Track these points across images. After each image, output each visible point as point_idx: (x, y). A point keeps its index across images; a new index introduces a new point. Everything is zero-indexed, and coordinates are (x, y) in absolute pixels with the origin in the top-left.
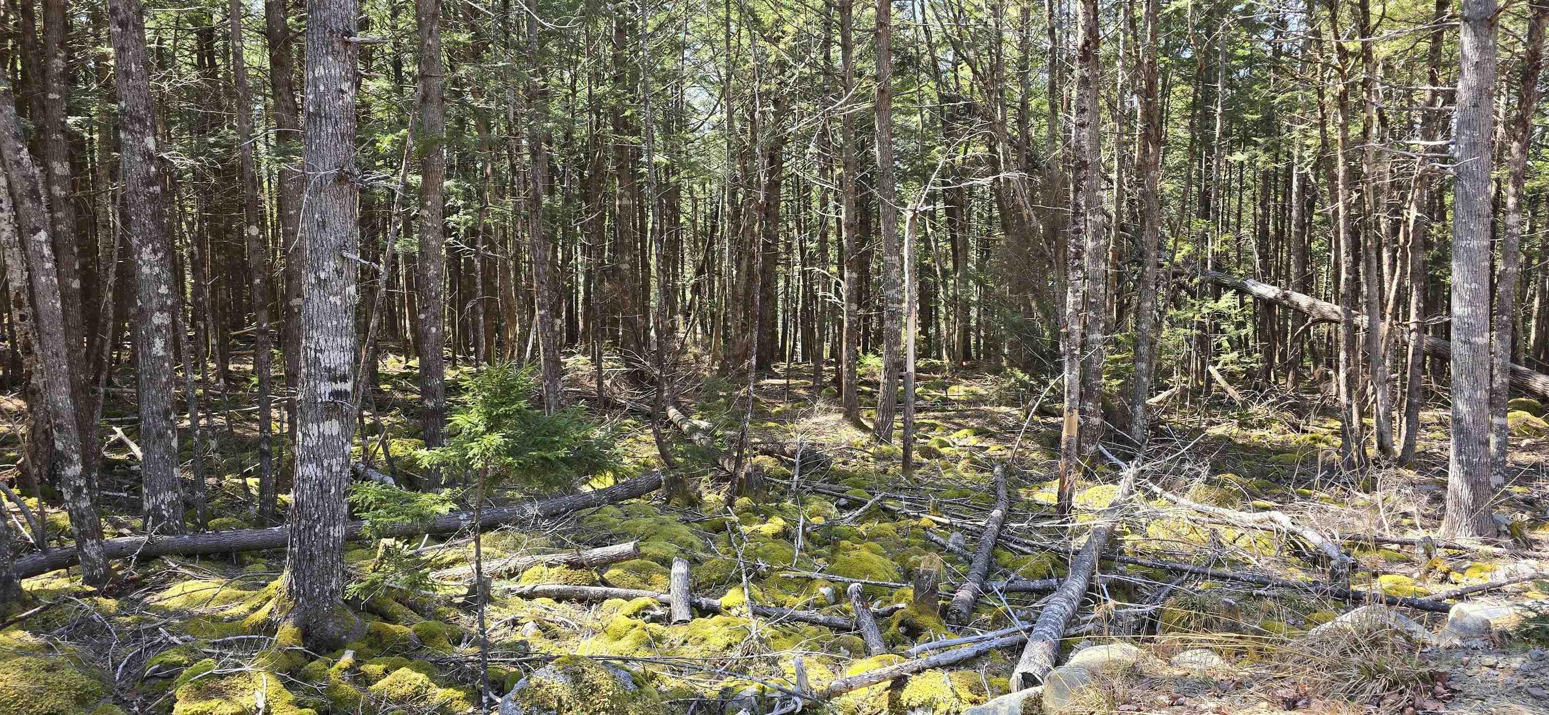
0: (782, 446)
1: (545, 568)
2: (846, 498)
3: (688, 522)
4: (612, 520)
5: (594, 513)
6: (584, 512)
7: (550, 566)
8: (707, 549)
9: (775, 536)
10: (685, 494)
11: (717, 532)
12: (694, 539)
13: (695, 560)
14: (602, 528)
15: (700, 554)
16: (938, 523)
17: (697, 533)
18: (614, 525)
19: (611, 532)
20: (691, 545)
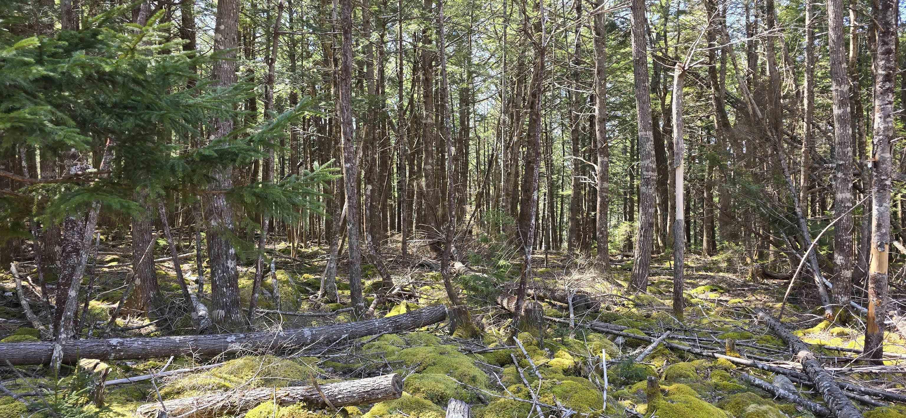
0: (553, 291)
1: (275, 407)
2: (624, 336)
3: (470, 353)
4: (391, 348)
5: (374, 340)
6: (365, 339)
7: (282, 403)
8: (493, 385)
9: (566, 372)
10: (467, 326)
11: (502, 365)
12: (476, 371)
13: (479, 399)
14: (378, 356)
15: (485, 391)
16: (737, 364)
17: (479, 365)
18: (393, 353)
19: (386, 360)
20: (474, 379)
